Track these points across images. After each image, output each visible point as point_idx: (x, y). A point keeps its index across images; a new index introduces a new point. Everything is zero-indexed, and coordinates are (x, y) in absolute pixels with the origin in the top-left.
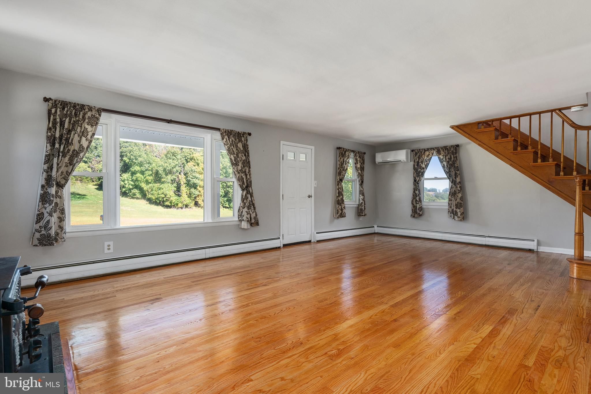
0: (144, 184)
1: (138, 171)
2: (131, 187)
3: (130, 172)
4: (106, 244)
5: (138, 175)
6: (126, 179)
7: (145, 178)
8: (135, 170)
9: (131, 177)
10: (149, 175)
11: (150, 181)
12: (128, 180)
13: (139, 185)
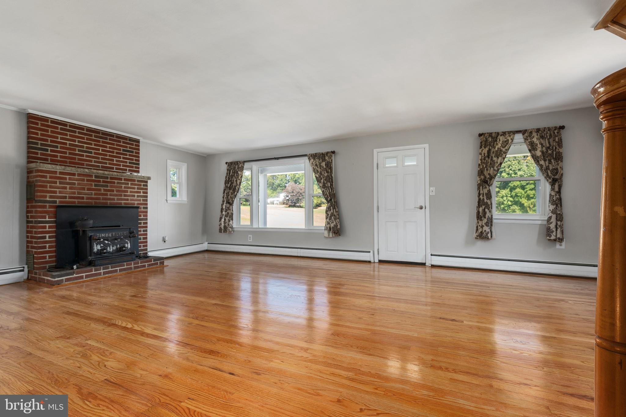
0: (524, 199)
1: (518, 185)
2: (510, 203)
3: (509, 188)
4: (249, 236)
5: (518, 190)
6: (504, 195)
7: (526, 192)
8: (514, 186)
9: (510, 193)
10: (530, 190)
11: (532, 196)
12: (507, 196)
13: (519, 201)
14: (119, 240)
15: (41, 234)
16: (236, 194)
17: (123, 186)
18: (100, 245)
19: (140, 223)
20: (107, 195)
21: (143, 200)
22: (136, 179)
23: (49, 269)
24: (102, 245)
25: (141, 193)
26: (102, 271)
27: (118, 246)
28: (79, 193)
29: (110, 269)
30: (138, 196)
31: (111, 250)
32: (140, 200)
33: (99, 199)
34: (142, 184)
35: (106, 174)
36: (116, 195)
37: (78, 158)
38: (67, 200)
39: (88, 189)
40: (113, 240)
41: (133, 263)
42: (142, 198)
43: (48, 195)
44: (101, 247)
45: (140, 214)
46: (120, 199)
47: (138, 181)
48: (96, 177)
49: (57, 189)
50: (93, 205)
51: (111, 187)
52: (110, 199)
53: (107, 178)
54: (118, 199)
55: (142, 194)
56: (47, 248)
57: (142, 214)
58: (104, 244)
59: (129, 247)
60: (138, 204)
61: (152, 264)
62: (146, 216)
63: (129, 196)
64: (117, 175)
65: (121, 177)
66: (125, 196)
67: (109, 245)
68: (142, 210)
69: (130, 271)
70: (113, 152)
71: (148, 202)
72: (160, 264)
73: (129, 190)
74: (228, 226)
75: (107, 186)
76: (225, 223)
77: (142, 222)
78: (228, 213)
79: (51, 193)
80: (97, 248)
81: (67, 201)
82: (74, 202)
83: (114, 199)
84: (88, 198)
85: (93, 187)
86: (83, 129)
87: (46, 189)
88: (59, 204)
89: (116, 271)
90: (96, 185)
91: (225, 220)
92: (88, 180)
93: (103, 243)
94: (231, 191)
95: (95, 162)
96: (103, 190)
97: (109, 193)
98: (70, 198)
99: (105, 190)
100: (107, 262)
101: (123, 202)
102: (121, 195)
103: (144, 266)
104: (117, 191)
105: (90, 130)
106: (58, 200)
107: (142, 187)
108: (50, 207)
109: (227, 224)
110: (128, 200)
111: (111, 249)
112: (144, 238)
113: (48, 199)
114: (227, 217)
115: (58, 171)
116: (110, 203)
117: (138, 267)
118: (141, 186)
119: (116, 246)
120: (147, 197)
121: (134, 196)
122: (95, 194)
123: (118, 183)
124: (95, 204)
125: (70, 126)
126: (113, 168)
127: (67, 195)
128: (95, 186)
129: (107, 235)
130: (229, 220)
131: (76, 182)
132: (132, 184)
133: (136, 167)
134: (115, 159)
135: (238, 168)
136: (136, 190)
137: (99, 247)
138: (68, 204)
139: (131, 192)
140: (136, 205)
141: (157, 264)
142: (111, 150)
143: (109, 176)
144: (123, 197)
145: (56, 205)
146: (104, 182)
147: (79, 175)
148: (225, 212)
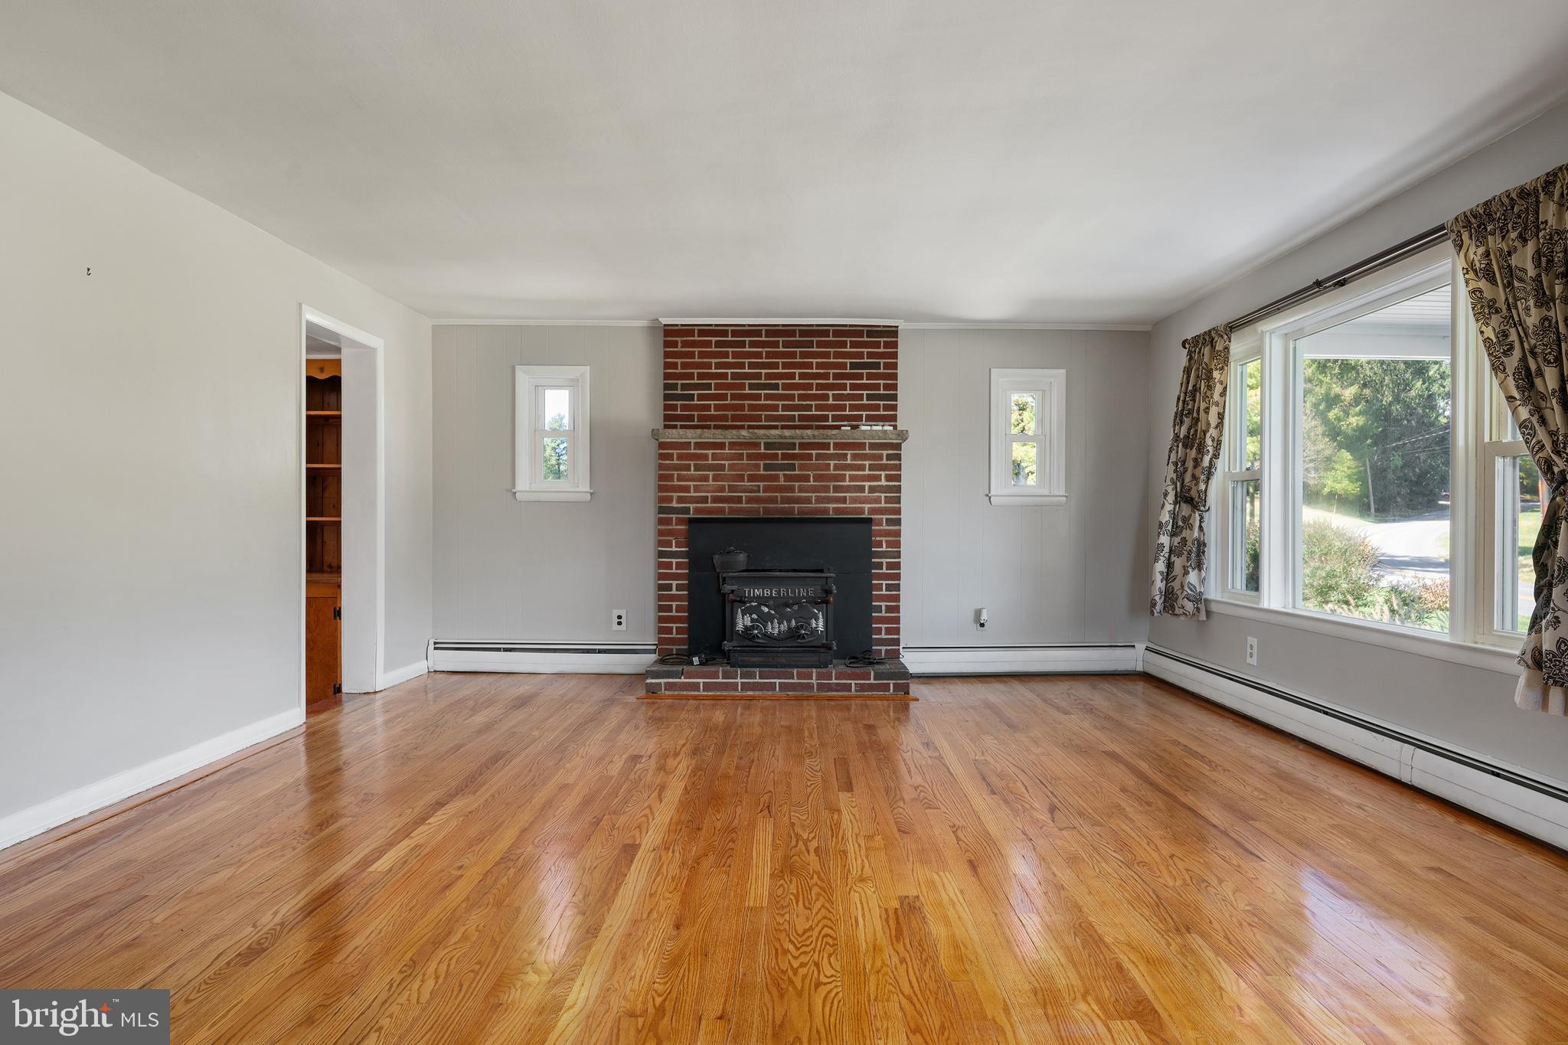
14: (796, 607)
15: (664, 580)
16: (1211, 465)
17: (832, 463)
18: (751, 615)
19: (879, 566)
20: (791, 489)
21: (888, 500)
22: (867, 441)
23: (677, 654)
24: (755, 616)
25: (881, 480)
26: (739, 680)
27: (793, 622)
28: (732, 489)
29: (758, 680)
30: (872, 489)
31: (776, 631)
32: (878, 500)
33: (773, 500)
34: (885, 453)
35: (786, 438)
36: (814, 489)
37: (748, 404)
38: (709, 505)
39: (752, 478)
40: (781, 606)
41: (814, 674)
42: (883, 495)
43: (675, 495)
44: (752, 620)
45: (878, 539)
46: (824, 497)
47: (873, 446)
48: (768, 446)
49: (690, 481)
50: (761, 515)
51: (802, 467)
52: (798, 500)
53: (793, 446)
54: (819, 500)
55: (883, 483)
56: (674, 611)
57: (884, 539)
58: (760, 614)
59: (821, 628)
60: (873, 511)
61: (871, 687)
62: (898, 544)
63: (848, 489)
64: (814, 437)
65: (826, 441)
66: (837, 489)
67: (768, 618)
68: (885, 527)
69: (806, 693)
70: (826, 376)
71: (903, 505)
72: (894, 691)
73: (848, 473)
74: (1179, 592)
75: (792, 467)
76: (1168, 576)
77: (884, 561)
78: (1184, 540)
79: (680, 492)
80: (742, 622)
81: (709, 507)
82: (722, 510)
83: (808, 500)
84: (750, 500)
85: (762, 472)
86: (758, 333)
87: (672, 483)
88: (693, 514)
89: (772, 686)
90: (767, 467)
91: (1170, 565)
92: (750, 457)
93: (757, 610)
94: (1193, 453)
95: (785, 408)
96: (782, 479)
97: (797, 484)
98: (716, 500)
99: (787, 478)
100: (757, 659)
101: (831, 506)
102: (826, 489)
103: (848, 687)
104: (817, 478)
105: (774, 331)
106: (692, 506)
107: (884, 461)
108: (680, 521)
109: (1176, 585)
110: (844, 500)
111: (774, 628)
112: (889, 609)
113: (674, 504)
114: (1179, 555)
115: (693, 441)
116: (800, 511)
117: (829, 687)
118: (882, 459)
119: (789, 622)
120: (898, 489)
121: (861, 489)
122: (767, 489)
123: (819, 456)
124: (764, 514)
125: (735, 333)
126: (825, 418)
127: (709, 495)
128: (765, 470)
129: (767, 593)
130: (1184, 567)
131: (726, 463)
132: (855, 457)
133: (887, 408)
134: (830, 393)
135: (1212, 358)
136: (867, 472)
137: (748, 621)
138: (710, 514)
139: (853, 478)
140: (866, 515)
141: (886, 687)
142: (822, 371)
143: (797, 441)
144: (831, 494)
145: (689, 518)
146: (785, 457)
147: (732, 445)
148: (1173, 535)
